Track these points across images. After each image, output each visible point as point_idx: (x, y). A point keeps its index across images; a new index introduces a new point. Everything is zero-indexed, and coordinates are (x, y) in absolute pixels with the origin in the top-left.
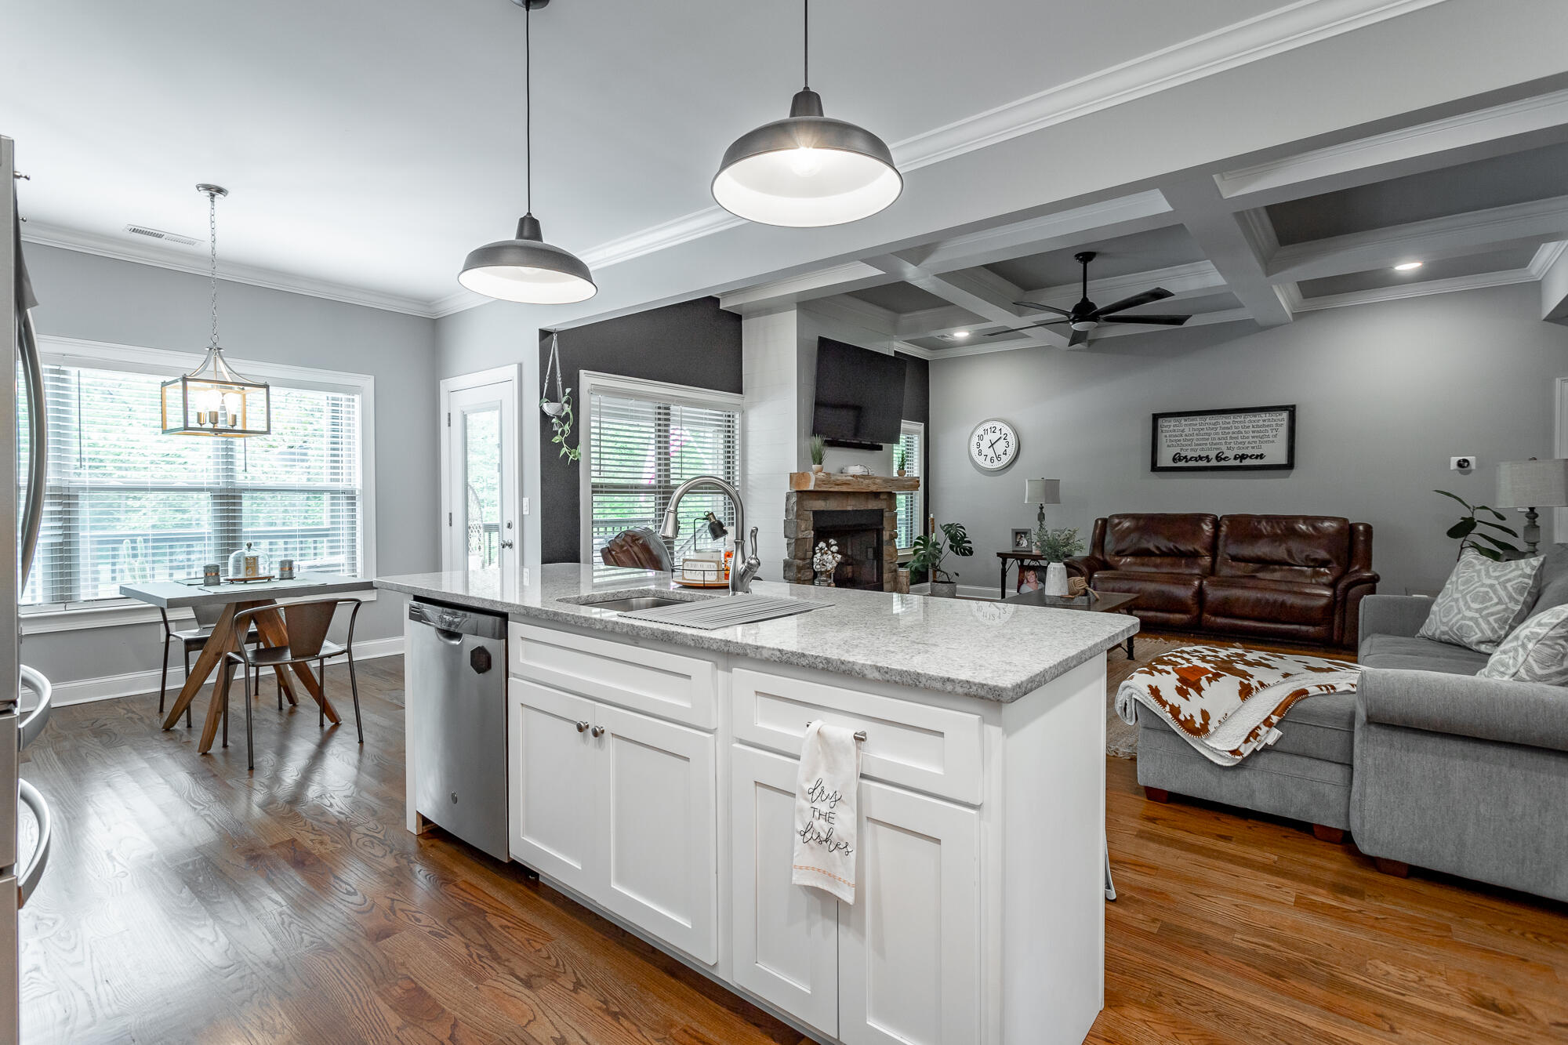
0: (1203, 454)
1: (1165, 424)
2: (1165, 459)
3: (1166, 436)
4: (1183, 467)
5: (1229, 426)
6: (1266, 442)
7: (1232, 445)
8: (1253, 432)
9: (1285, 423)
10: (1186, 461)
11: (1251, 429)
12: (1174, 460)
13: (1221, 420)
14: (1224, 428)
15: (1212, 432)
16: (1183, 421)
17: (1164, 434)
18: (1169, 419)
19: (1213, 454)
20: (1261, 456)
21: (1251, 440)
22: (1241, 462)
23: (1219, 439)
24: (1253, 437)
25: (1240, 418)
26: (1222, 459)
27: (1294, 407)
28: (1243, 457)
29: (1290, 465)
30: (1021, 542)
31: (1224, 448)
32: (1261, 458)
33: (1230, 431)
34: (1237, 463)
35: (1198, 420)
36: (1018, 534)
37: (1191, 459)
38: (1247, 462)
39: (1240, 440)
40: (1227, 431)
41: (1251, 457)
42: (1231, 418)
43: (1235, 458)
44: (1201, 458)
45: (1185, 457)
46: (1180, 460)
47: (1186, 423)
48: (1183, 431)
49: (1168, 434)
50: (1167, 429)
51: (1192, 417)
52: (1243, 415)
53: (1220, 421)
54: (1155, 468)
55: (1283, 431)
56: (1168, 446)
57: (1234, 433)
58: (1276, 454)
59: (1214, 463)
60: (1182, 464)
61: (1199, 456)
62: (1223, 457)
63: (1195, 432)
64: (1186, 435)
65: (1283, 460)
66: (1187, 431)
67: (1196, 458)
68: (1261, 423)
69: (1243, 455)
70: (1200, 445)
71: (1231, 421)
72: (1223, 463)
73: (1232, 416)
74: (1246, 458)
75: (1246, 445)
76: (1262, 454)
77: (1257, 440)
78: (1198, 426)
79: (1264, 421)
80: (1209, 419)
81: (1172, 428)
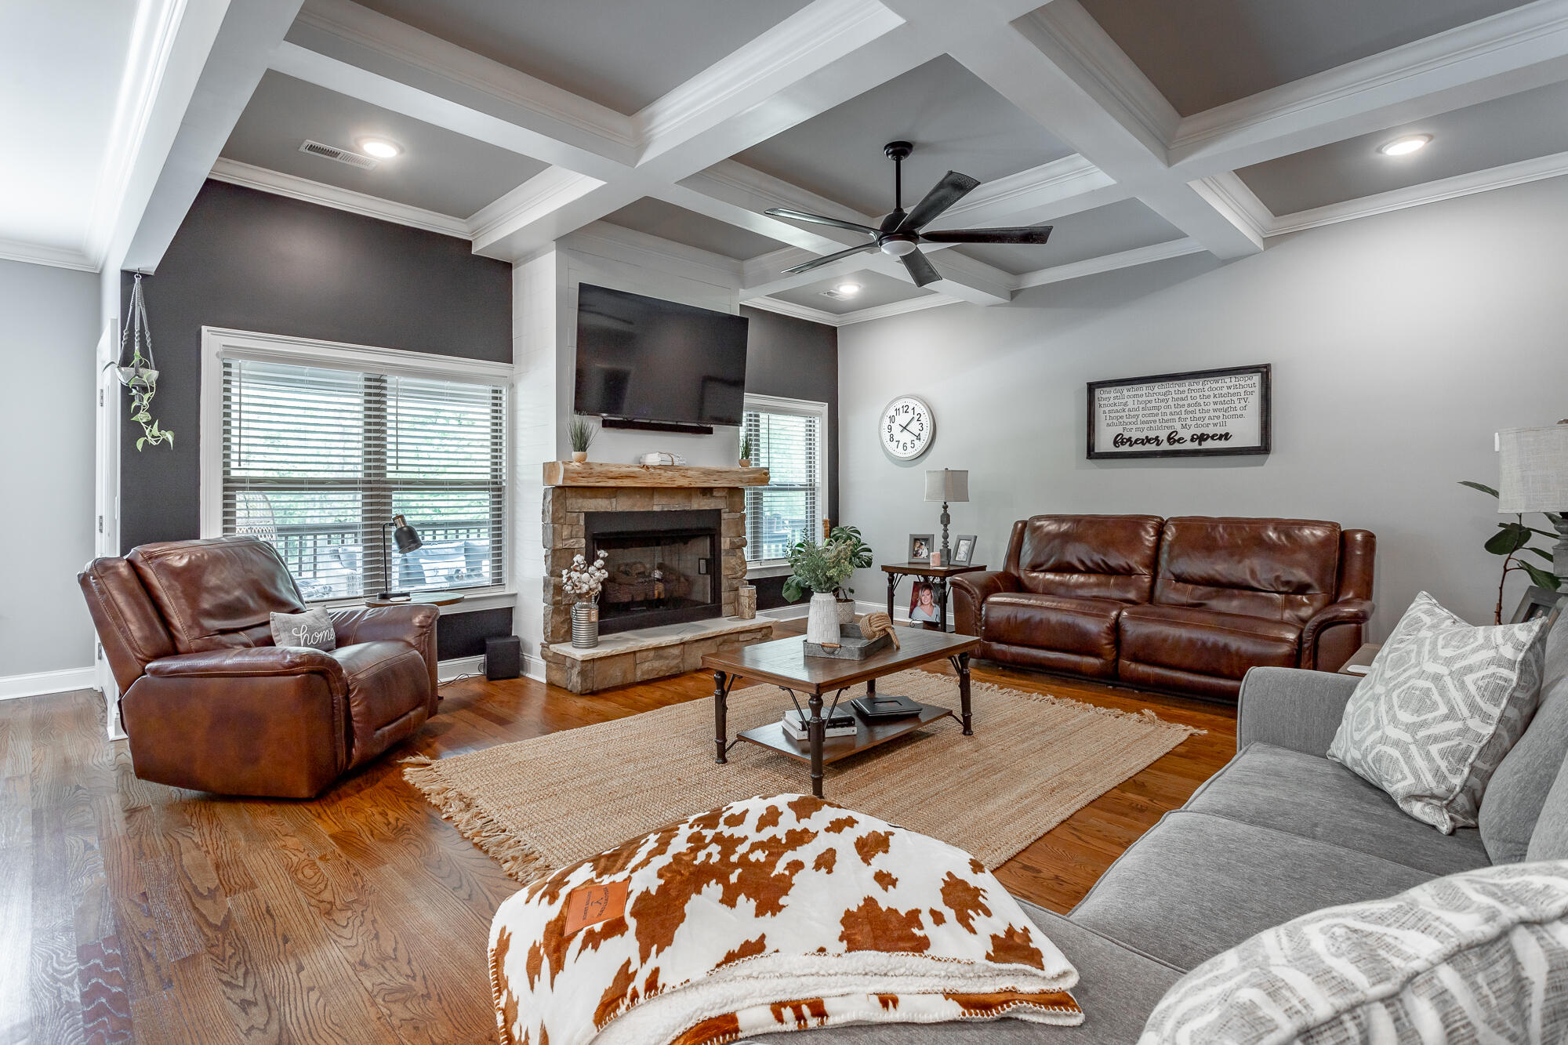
0: (1152, 435)
1: (1104, 396)
2: (1104, 444)
3: (1104, 412)
4: (1127, 452)
5: (1183, 396)
6: (1232, 416)
7: (1189, 422)
8: (1215, 403)
9: (1257, 390)
10: (1131, 445)
11: (1212, 400)
12: (1115, 443)
13: (1173, 387)
14: (1177, 399)
15: (1163, 404)
16: (1125, 392)
17: (1103, 409)
18: (1108, 389)
19: (1163, 435)
20: (1226, 436)
21: (1212, 414)
22: (1200, 444)
23: (1171, 414)
24: (1215, 410)
25: (1198, 384)
26: (1175, 441)
27: (1267, 367)
28: (1202, 438)
29: (1264, 448)
30: (920, 552)
31: (1177, 426)
32: (1226, 439)
33: (1185, 403)
34: (1195, 446)
35: (1144, 389)
36: (917, 540)
37: (1136, 442)
38: (1209, 444)
39: (1198, 415)
40: (1181, 403)
41: (1212, 437)
42: (1186, 385)
43: (1192, 440)
44: (1148, 440)
45: (1129, 439)
46: (1123, 443)
47: (1130, 393)
48: (1126, 404)
49: (1107, 409)
50: (1106, 402)
51: (1135, 386)
52: (1201, 381)
53: (1172, 390)
54: (1091, 453)
55: (1255, 401)
56: (1108, 425)
57: (1189, 405)
58: (1246, 433)
59: (1165, 446)
60: (1126, 448)
61: (1147, 437)
62: (1176, 438)
63: (1141, 406)
64: (1129, 410)
65: (1254, 441)
66: (1130, 401)
67: (1143, 440)
68: (1225, 391)
69: (1203, 434)
70: (1147, 422)
71: (1186, 389)
72: (1177, 447)
73: (1187, 382)
74: (1206, 439)
75: (1206, 421)
76: (1227, 434)
77: (1221, 414)
78: (1144, 398)
79: (1229, 388)
80: (1158, 388)
81: (1112, 401)
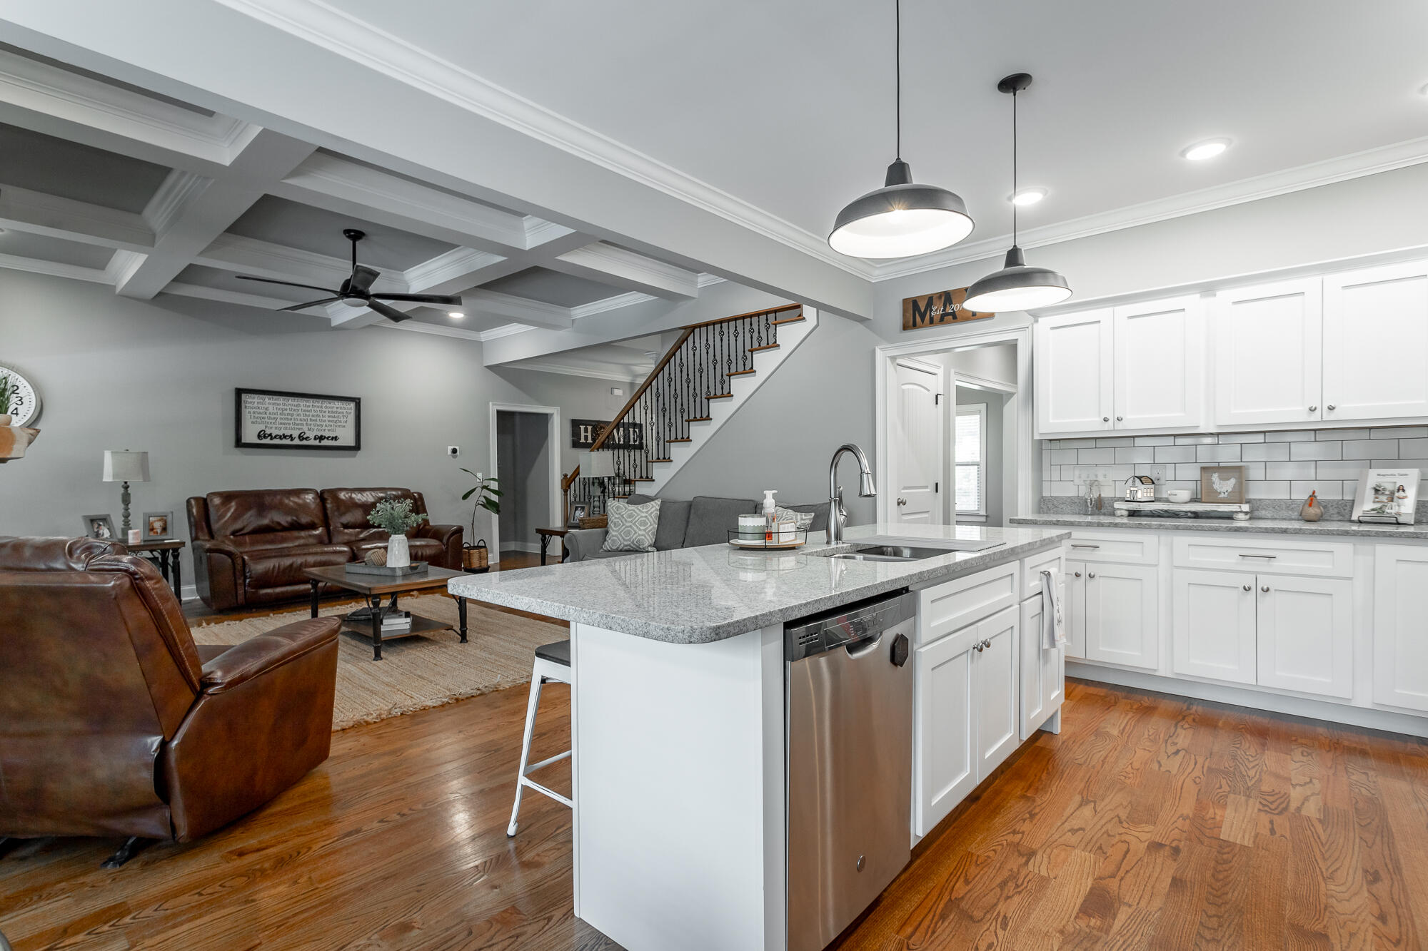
0: (288, 433)
1: (249, 400)
2: (250, 435)
3: (249, 412)
4: (267, 444)
5: (309, 409)
6: (339, 426)
7: (312, 427)
8: (329, 417)
9: (353, 412)
10: (271, 439)
11: (327, 414)
12: (259, 436)
13: (302, 402)
14: (305, 411)
15: (295, 413)
16: (267, 400)
17: (248, 410)
18: (253, 395)
19: (296, 434)
20: (335, 438)
21: (327, 423)
22: (320, 442)
23: (301, 420)
24: (329, 421)
25: (319, 403)
26: (303, 439)
27: (359, 399)
28: (321, 438)
29: (357, 447)
30: (101, 532)
31: (305, 429)
32: (336, 440)
33: (311, 414)
34: (317, 443)
35: (281, 400)
36: (95, 521)
37: (275, 437)
38: (325, 443)
39: (318, 423)
40: (307, 413)
41: (327, 438)
42: (311, 402)
43: (315, 439)
44: (285, 437)
45: (270, 435)
46: (265, 437)
47: (271, 401)
48: (267, 409)
49: (252, 411)
50: (249, 405)
51: (275, 397)
52: (320, 401)
53: (302, 404)
54: (239, 443)
55: (352, 418)
56: (253, 423)
57: (313, 416)
58: (347, 438)
59: (297, 442)
60: (267, 441)
61: (284, 435)
62: (305, 436)
63: (279, 412)
64: (270, 413)
65: (352, 443)
66: (271, 407)
67: (281, 436)
68: (335, 410)
69: (322, 436)
70: (283, 424)
71: (311, 404)
72: (305, 443)
73: (311, 400)
74: (323, 439)
75: (324, 428)
76: (336, 437)
77: (332, 424)
78: (281, 406)
79: (337, 408)
80: (291, 401)
81: (256, 405)
